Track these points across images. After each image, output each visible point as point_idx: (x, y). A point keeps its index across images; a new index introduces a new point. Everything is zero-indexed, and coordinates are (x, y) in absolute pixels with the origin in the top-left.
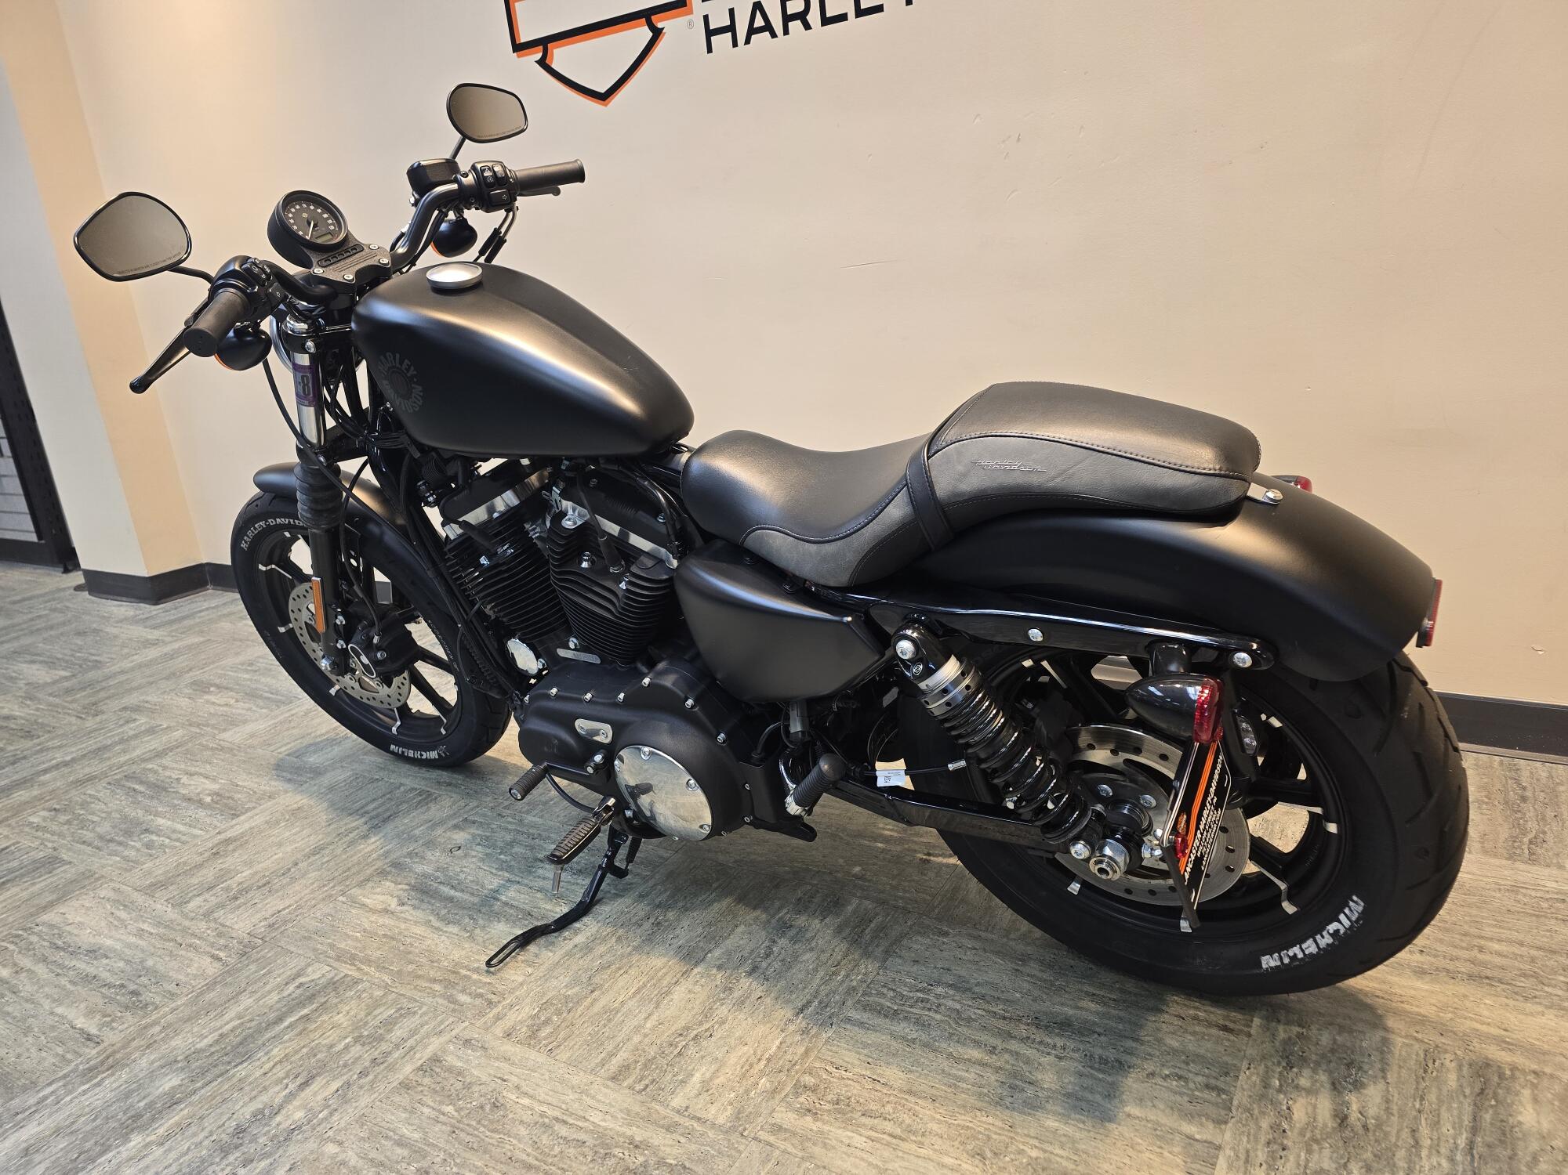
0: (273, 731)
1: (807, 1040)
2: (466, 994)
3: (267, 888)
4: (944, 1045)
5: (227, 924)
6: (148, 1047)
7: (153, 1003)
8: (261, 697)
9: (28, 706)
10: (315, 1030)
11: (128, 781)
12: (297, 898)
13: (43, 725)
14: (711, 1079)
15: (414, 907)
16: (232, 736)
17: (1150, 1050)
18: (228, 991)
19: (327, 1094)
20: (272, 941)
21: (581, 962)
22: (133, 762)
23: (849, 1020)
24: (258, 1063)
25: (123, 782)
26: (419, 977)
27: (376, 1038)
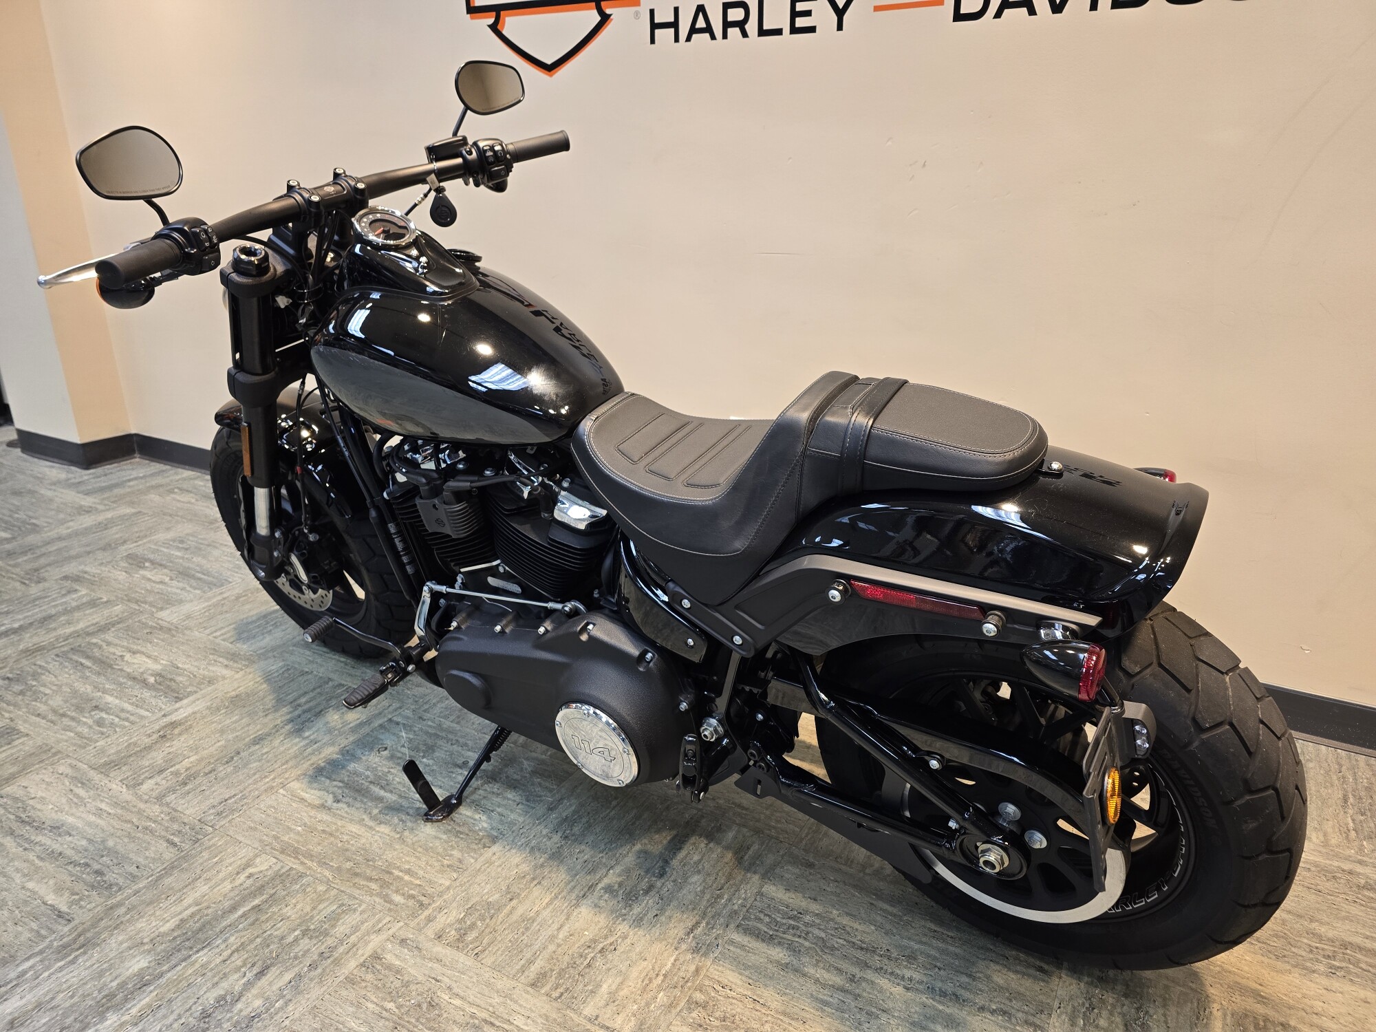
0: (207, 614)
1: (697, 959)
2: (400, 894)
3: (212, 776)
4: (812, 971)
5: (179, 809)
6: (115, 928)
7: (117, 884)
8: (193, 577)
10: (267, 920)
11: (74, 654)
12: (241, 788)
14: (617, 990)
15: (349, 805)
16: (169, 616)
17: (981, 986)
18: (185, 876)
19: (281, 984)
20: (221, 830)
21: (499, 869)
22: (77, 634)
23: (732, 942)
24: (217, 950)
25: (70, 655)
26: (356, 875)
27: (322, 933)
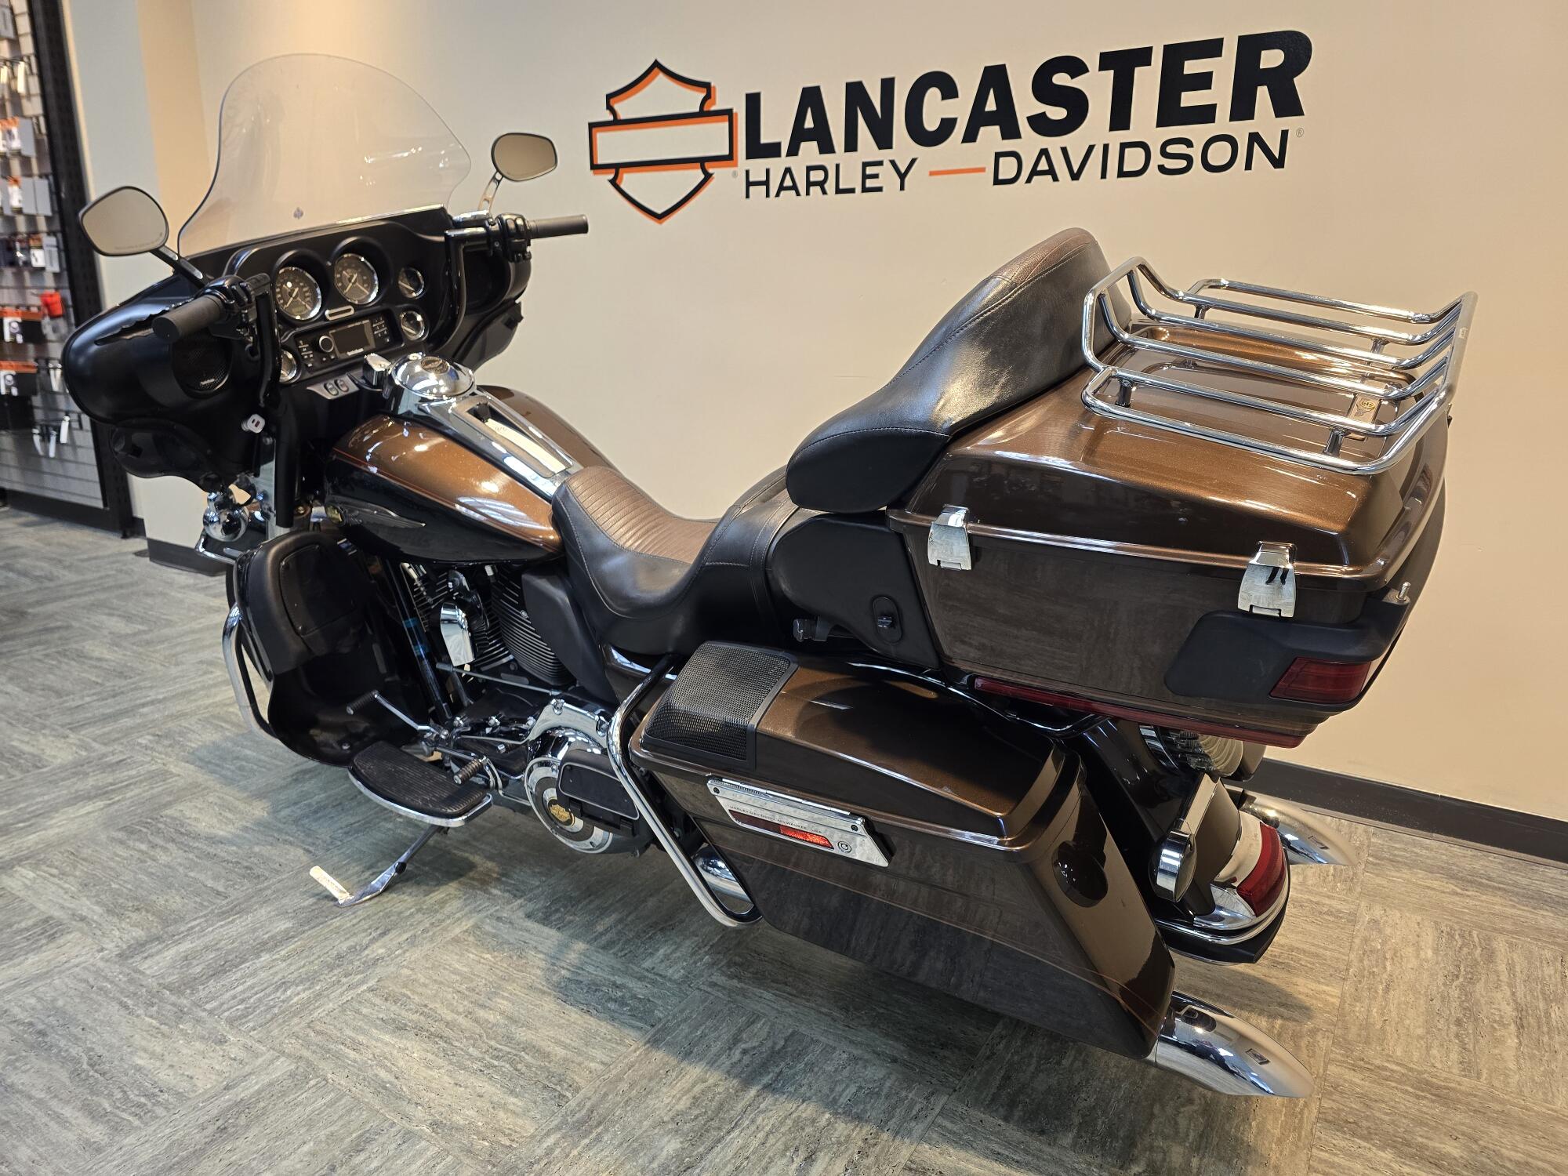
6: (265, 902)
7: (264, 875)
9: (116, 652)
13: (132, 669)
19: (400, 940)
22: (216, 705)
27: (432, 911)
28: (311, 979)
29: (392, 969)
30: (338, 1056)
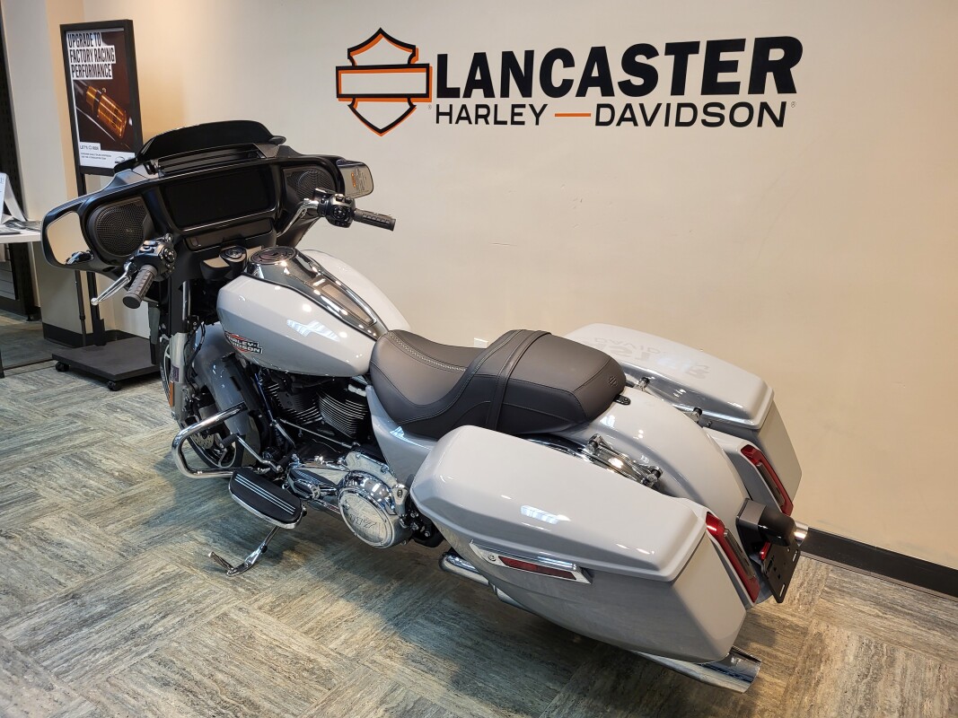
0: (152, 440)
1: (396, 628)
2: (242, 588)
3: (146, 526)
4: (456, 638)
5: (127, 540)
6: (89, 592)
7: (91, 572)
8: (145, 419)
9: (14, 405)
10: (169, 594)
12: (162, 532)
13: (23, 418)
14: (349, 639)
15: (221, 544)
16: (129, 440)
18: (128, 571)
19: (174, 622)
20: (149, 551)
22: (75, 447)
23: (417, 623)
24: (142, 605)
25: (71, 458)
26: (220, 577)
27: (198, 602)
28: (113, 647)
29: (166, 642)
30: (123, 702)
